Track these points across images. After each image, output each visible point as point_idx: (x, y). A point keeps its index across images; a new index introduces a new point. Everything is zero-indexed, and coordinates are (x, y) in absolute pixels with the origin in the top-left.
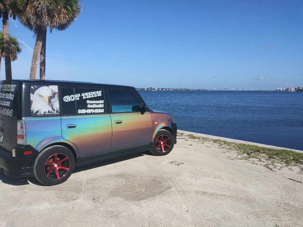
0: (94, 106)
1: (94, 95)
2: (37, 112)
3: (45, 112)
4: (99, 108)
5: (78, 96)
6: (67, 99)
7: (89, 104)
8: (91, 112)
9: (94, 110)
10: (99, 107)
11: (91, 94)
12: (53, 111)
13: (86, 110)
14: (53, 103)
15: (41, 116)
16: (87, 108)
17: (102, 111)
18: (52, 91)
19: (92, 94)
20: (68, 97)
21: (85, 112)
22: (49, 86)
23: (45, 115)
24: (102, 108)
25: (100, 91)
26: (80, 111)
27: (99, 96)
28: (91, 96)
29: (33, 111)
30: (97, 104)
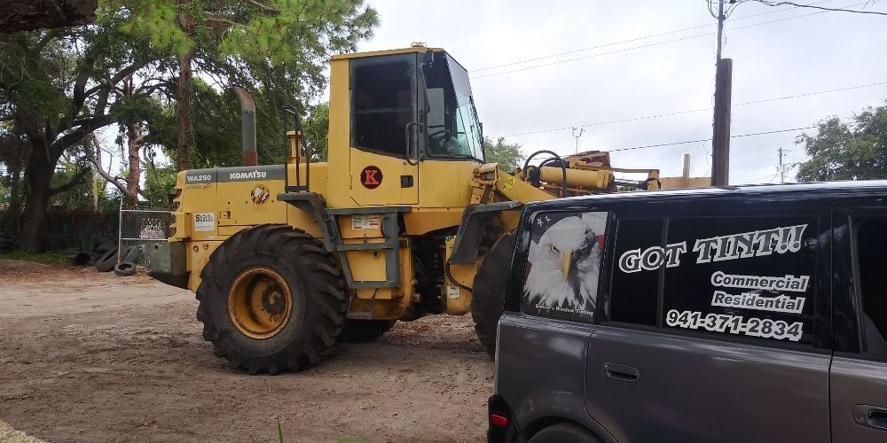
0: (743, 301)
1: (756, 247)
2: (537, 299)
3: (556, 304)
4: (775, 316)
5: (679, 249)
6: (632, 261)
7: (721, 288)
8: (728, 329)
9: (745, 321)
10: (774, 309)
11: (740, 244)
12: (576, 303)
13: (703, 317)
14: (580, 275)
15: (543, 314)
16: (706, 309)
17: (795, 333)
18: (587, 232)
19: (748, 243)
20: (637, 254)
21: (699, 324)
22: (584, 215)
23: (553, 314)
24: (790, 318)
25: (793, 229)
26: (674, 318)
27: (782, 252)
28: (741, 250)
29: (529, 294)
30: (764, 293)
